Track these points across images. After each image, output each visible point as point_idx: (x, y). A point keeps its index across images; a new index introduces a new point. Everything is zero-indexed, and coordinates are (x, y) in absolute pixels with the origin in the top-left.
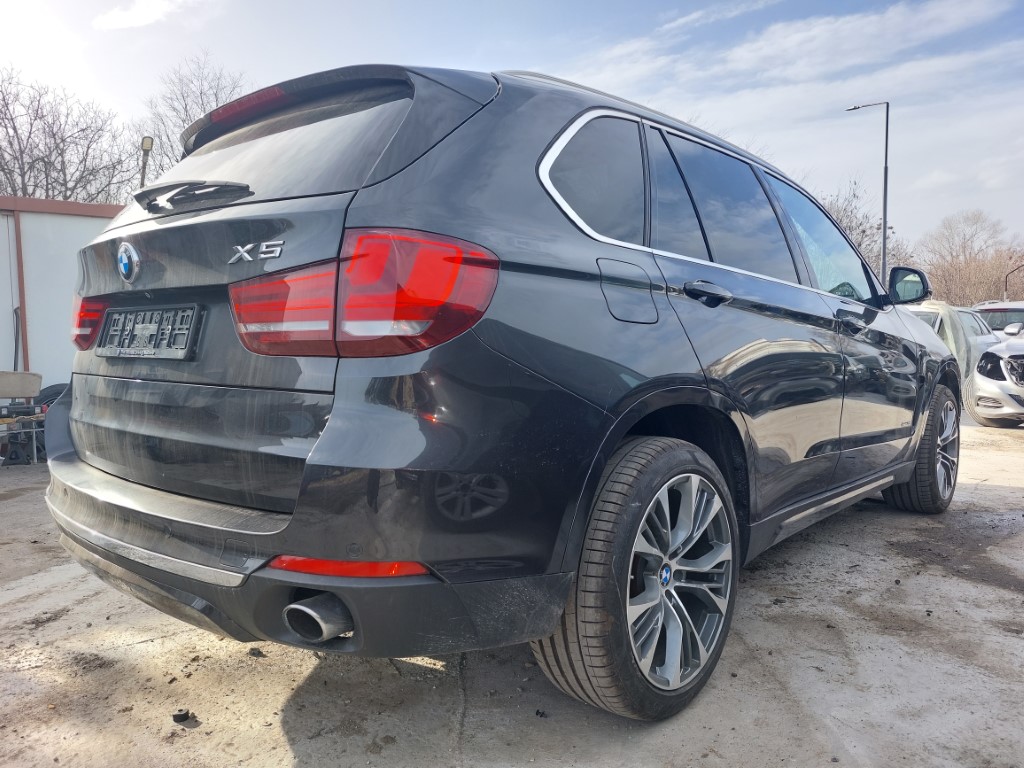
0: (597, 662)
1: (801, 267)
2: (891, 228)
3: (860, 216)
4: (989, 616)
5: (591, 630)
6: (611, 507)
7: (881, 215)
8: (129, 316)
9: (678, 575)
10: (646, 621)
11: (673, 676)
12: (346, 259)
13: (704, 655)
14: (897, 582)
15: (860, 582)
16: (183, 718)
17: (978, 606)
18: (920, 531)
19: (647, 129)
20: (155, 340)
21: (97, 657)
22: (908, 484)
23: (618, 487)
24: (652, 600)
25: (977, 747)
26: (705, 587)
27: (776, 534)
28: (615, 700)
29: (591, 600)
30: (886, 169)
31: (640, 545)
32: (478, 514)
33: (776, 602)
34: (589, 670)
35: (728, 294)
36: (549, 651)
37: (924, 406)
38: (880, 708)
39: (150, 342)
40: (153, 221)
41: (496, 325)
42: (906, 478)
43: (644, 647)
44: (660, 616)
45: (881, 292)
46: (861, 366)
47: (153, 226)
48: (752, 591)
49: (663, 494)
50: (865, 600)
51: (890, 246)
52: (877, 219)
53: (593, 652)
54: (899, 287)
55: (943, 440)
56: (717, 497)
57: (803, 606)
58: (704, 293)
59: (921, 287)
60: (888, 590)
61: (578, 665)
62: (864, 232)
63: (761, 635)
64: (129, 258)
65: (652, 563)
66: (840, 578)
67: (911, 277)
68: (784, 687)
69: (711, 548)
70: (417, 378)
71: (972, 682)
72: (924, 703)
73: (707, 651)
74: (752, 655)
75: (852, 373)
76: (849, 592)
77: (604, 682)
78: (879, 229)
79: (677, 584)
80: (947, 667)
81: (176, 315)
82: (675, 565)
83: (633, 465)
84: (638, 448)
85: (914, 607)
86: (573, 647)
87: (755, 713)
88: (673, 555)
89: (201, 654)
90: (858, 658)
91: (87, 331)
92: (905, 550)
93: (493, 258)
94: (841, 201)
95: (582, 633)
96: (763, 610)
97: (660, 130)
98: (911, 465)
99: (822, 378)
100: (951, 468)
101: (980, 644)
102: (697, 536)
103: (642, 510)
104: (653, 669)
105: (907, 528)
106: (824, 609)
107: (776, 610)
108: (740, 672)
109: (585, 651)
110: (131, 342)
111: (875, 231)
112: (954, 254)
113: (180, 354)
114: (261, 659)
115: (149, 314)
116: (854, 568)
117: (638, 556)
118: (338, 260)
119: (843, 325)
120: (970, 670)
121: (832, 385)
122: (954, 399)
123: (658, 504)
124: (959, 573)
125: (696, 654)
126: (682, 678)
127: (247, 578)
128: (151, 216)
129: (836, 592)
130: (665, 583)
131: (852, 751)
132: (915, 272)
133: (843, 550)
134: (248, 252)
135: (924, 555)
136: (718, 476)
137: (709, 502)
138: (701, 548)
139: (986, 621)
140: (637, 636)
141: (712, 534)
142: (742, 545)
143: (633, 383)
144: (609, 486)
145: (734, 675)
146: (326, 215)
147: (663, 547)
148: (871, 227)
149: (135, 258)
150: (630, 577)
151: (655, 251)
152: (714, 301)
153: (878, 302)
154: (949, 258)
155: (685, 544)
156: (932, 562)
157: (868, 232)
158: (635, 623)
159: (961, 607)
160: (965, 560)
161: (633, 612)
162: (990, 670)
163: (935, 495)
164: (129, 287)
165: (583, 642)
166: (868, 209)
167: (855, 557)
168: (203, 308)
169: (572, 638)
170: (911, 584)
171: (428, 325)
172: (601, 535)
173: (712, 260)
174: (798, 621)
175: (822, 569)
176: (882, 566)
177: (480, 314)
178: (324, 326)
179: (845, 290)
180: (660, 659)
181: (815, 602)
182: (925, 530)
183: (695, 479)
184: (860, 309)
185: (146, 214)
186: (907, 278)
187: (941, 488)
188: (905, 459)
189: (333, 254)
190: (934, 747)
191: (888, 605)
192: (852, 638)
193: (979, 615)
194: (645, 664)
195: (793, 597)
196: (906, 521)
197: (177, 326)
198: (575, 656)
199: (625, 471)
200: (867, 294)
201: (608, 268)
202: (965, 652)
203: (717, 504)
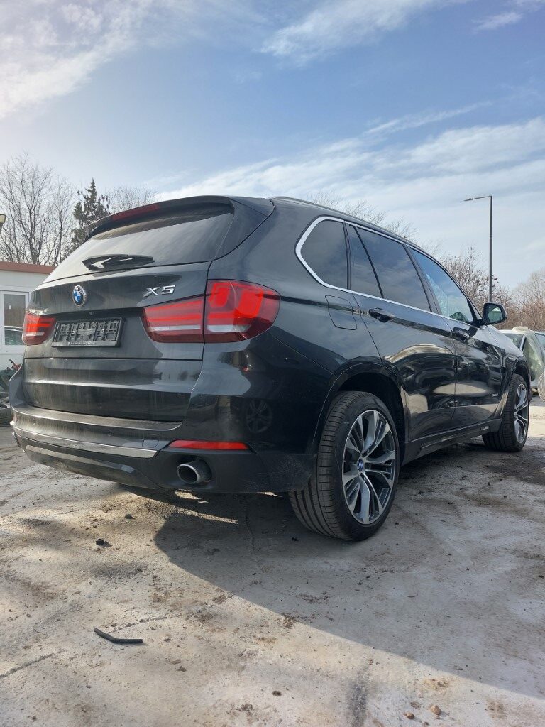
0: (327, 504)
1: (431, 301)
2: (496, 279)
3: (475, 271)
4: (538, 498)
5: (325, 487)
6: (334, 424)
7: (488, 271)
8: (73, 325)
9: (367, 466)
10: (352, 485)
11: (365, 517)
12: (209, 295)
13: (381, 510)
14: (489, 484)
15: (467, 484)
16: (100, 543)
17: (533, 494)
18: (504, 460)
19: (348, 227)
20: (94, 337)
21: (37, 521)
22: (498, 432)
23: (337, 414)
24: (355, 474)
25: (522, 549)
26: (382, 472)
27: (418, 452)
28: (336, 525)
29: (324, 471)
30: (491, 240)
31: (348, 444)
32: (260, 431)
33: (420, 493)
34: (323, 509)
35: (392, 316)
36: (301, 501)
37: (505, 389)
38: (474, 535)
39: (90, 338)
40: (91, 275)
41: (278, 330)
42: (496, 429)
43: (351, 499)
44: (358, 485)
45: (479, 317)
46: (471, 362)
47: (91, 278)
48: (406, 488)
49: (360, 419)
50: (470, 492)
51: (495, 291)
52: (486, 274)
53: (325, 498)
54: (490, 315)
55: (520, 407)
56: (387, 425)
57: (435, 495)
58: (379, 315)
59: (501, 315)
60: (484, 488)
61: (317, 507)
62: (478, 281)
63: (410, 507)
64: (81, 294)
65: (354, 456)
66: (456, 482)
67: (497, 309)
68: (424, 528)
69: (384, 453)
70: (241, 353)
71: (524, 525)
72: (497, 533)
73: (383, 507)
74: (407, 515)
75: (465, 366)
76: (461, 489)
77: (331, 515)
78: (487, 280)
79: (367, 470)
80: (511, 519)
81: (107, 323)
82: (365, 460)
83: (344, 404)
84: (347, 395)
85: (498, 494)
86: (315, 498)
87: (409, 538)
88: (364, 455)
89: (97, 518)
90: (464, 516)
91: (42, 334)
92: (494, 469)
93: (277, 294)
94: (463, 261)
95: (319, 488)
96: (413, 497)
97: (354, 226)
98: (499, 421)
99: (448, 369)
100: (524, 425)
101: (531, 510)
102: (377, 444)
103: (349, 426)
104: (355, 511)
105: (497, 459)
106: (445, 496)
107: (420, 497)
108: (400, 523)
109: (321, 498)
110: (76, 339)
111: (486, 281)
112: (539, 297)
113: (113, 343)
114: (132, 520)
115: (88, 324)
116: (464, 478)
117: (347, 449)
118: (205, 295)
119: (457, 335)
120: (524, 521)
121: (452, 374)
122: (525, 383)
123: (357, 423)
124: (525, 480)
125: (377, 509)
126: (370, 519)
127: (159, 452)
128: (90, 272)
129: (454, 489)
130: (361, 469)
131: (458, 551)
132: (500, 307)
133: (459, 469)
134: (155, 291)
135: (505, 472)
136: (388, 414)
137: (383, 427)
138: (379, 452)
139: (536, 500)
140: (348, 492)
141: (385, 445)
142: (401, 454)
143: (341, 362)
144: (332, 414)
145: (397, 524)
146: (197, 273)
147: (360, 448)
148: (483, 279)
149: (85, 294)
150: (344, 461)
151: (354, 292)
152: (385, 319)
153: (477, 324)
154: (536, 300)
155: (371, 448)
156: (510, 475)
157: (481, 282)
158: (347, 484)
159: (524, 495)
160: (529, 474)
161: (346, 479)
162: (534, 520)
163: (514, 440)
164: (80, 309)
165: (320, 494)
166: (480, 266)
167: (465, 473)
168: (124, 320)
169: (314, 492)
170: (496, 485)
171: (248, 328)
172: (329, 438)
173: (383, 297)
174: (433, 502)
175: (446, 478)
176: (481, 477)
177: (270, 324)
178: (198, 327)
179: (458, 316)
180: (358, 507)
181: (441, 493)
182: (507, 460)
183: (376, 413)
184: (467, 328)
185: (88, 271)
186: (494, 310)
187: (517, 437)
188: (495, 417)
189: (203, 292)
190: (500, 549)
191: (483, 494)
192: (461, 509)
193: (532, 498)
194: (352, 507)
195: (429, 491)
196: (497, 456)
197: (108, 329)
198: (315, 502)
199: (341, 406)
200: (471, 319)
201: (332, 301)
202: (522, 513)
203: (388, 428)
